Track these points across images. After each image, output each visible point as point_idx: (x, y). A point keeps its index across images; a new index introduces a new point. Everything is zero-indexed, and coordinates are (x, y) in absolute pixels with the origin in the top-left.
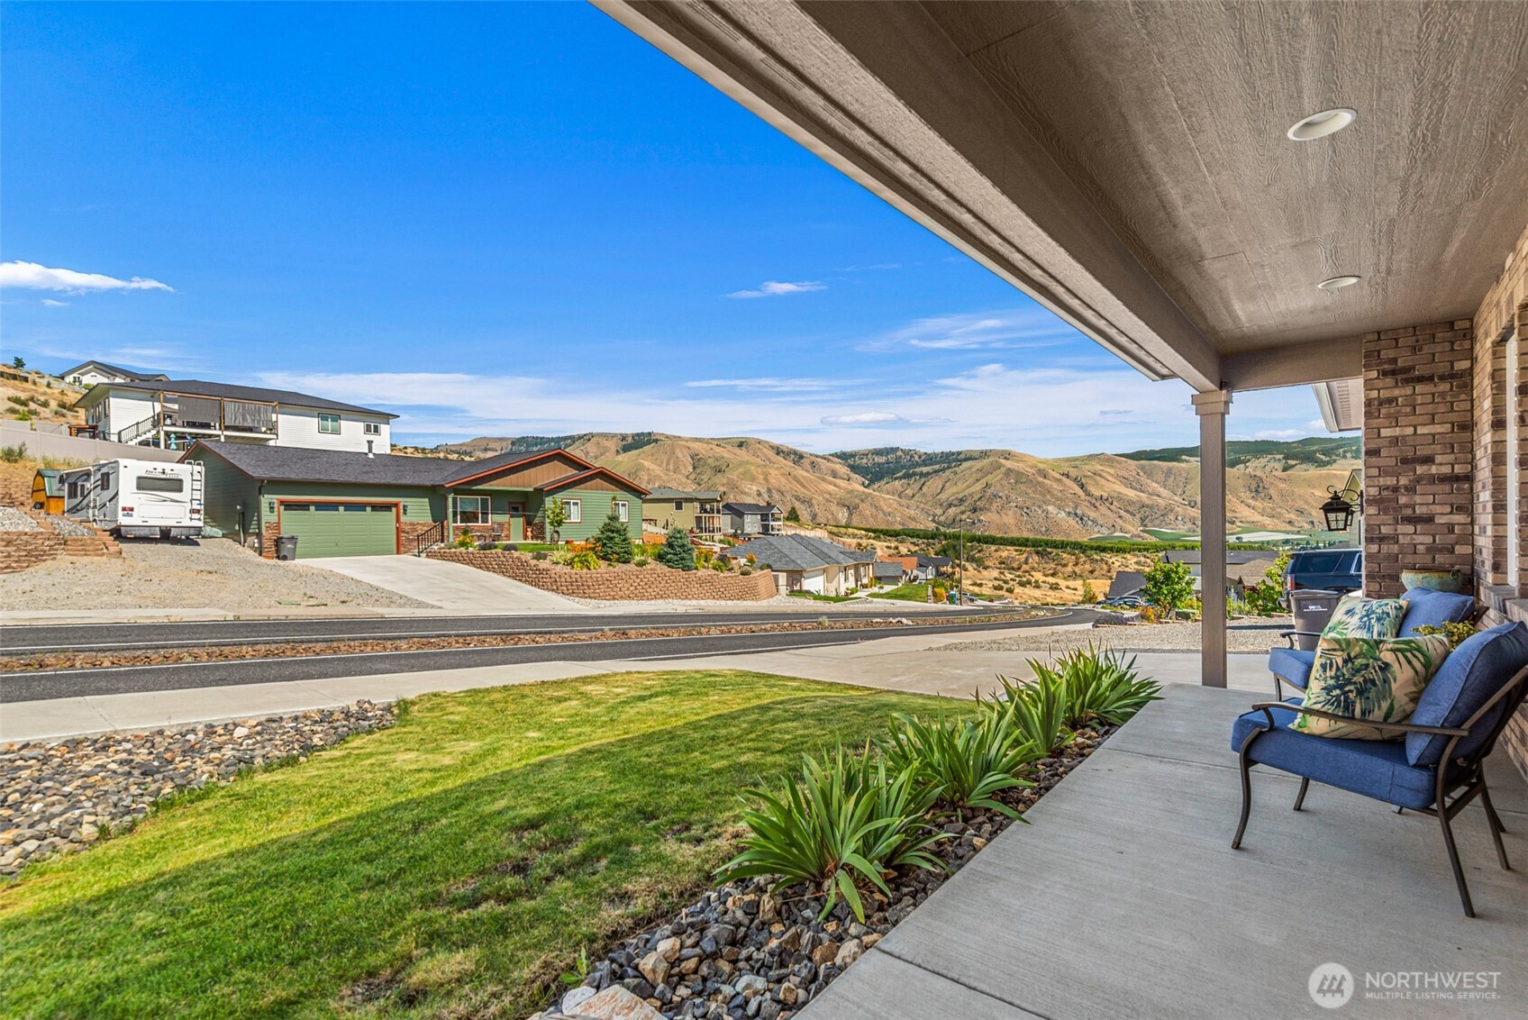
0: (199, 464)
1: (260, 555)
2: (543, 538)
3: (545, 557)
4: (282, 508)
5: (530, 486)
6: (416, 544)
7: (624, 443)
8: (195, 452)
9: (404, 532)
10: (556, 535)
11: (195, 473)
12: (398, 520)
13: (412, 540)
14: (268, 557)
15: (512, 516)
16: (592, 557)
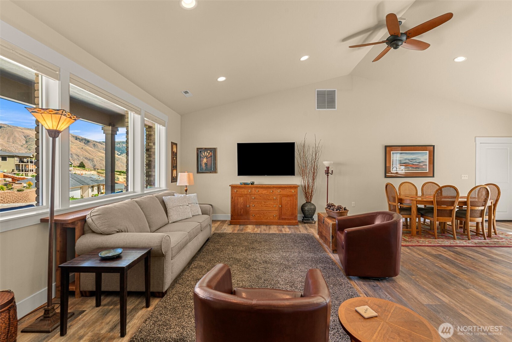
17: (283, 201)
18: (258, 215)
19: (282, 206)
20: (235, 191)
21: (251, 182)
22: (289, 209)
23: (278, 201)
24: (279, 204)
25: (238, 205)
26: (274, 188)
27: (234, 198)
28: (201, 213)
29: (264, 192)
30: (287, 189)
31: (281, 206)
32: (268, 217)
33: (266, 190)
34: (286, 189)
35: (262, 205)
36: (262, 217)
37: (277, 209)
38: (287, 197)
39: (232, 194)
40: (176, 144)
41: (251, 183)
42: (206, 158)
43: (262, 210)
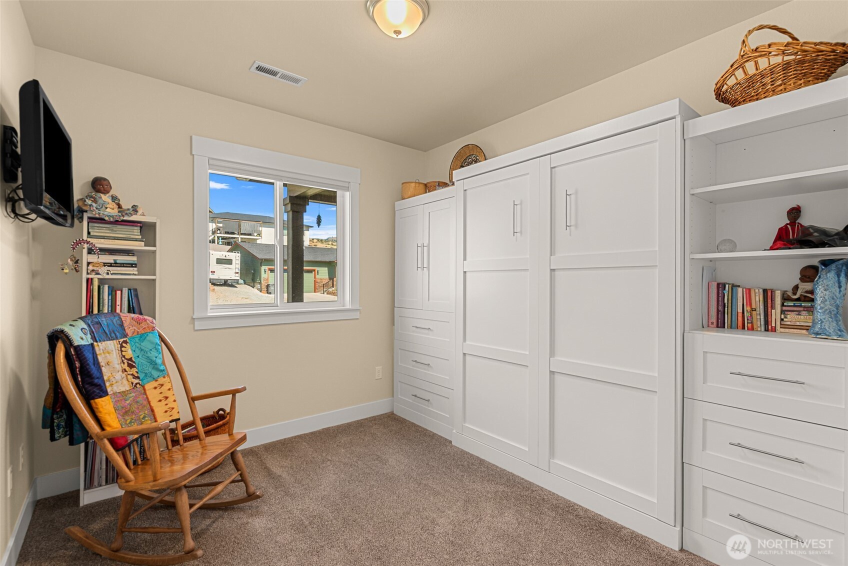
0: (238, 253)
1: (261, 292)
4: (269, 271)
6: (322, 288)
8: (235, 247)
9: (317, 283)
11: (237, 257)
12: (315, 278)
13: (321, 286)
14: (264, 293)
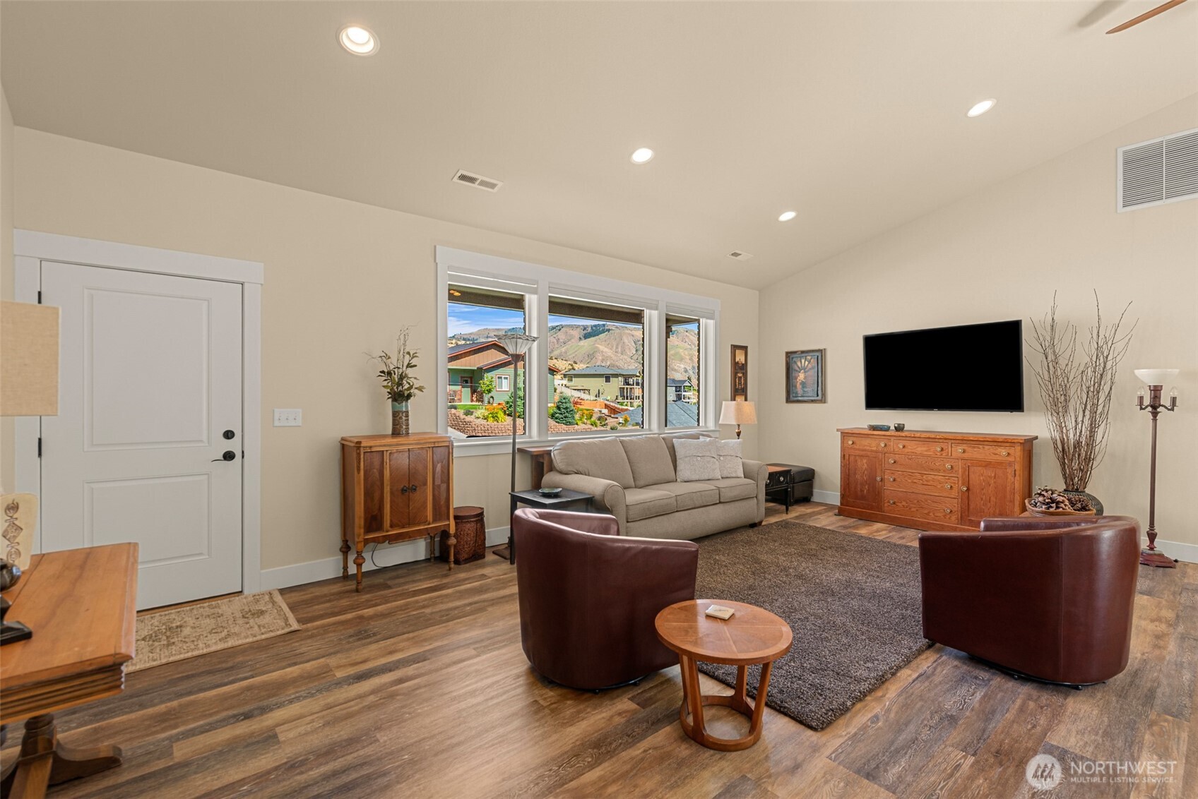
2: (482, 401)
3: (472, 413)
5: (475, 366)
7: (585, 332)
10: (491, 399)
15: (463, 387)
16: (501, 414)
17: (972, 476)
18: (904, 503)
19: (968, 489)
20: (850, 442)
21: (896, 425)
22: (993, 499)
23: (960, 476)
24: (960, 482)
25: (855, 474)
26: (947, 441)
27: (847, 457)
28: (743, 476)
29: (919, 449)
30: (987, 447)
31: (965, 489)
32: (929, 512)
33: (924, 444)
34: (981, 446)
35: (915, 481)
36: (913, 509)
37: (954, 493)
38: (986, 466)
39: (843, 449)
40: (745, 348)
41: (895, 427)
42: (802, 371)
43: (913, 493)
